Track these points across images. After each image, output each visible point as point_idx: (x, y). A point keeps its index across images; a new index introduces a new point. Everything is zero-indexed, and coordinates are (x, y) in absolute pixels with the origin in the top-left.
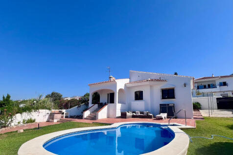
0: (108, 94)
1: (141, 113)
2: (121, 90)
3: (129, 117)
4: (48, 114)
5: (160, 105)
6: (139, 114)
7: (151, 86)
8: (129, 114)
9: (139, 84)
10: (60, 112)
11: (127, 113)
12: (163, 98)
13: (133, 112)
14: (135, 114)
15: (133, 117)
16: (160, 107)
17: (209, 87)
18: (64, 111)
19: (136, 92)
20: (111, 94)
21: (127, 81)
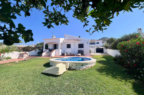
0: (53, 45)
1: (70, 54)
2: (61, 43)
3: (65, 55)
4: (18, 54)
9: (69, 41)
10: (25, 53)
12: (79, 47)
13: (67, 53)
15: (67, 55)
16: (78, 51)
17: (93, 44)
18: (27, 52)
19: (67, 45)
20: (55, 45)
21: (63, 39)
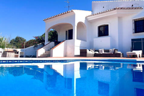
2: (80, 24)
3: (90, 56)
5: (132, 40)
6: (103, 52)
7: (119, 18)
8: (90, 52)
11: (88, 51)
13: (95, 51)
14: (97, 53)
16: (132, 43)
18: (19, 50)
19: (99, 27)
